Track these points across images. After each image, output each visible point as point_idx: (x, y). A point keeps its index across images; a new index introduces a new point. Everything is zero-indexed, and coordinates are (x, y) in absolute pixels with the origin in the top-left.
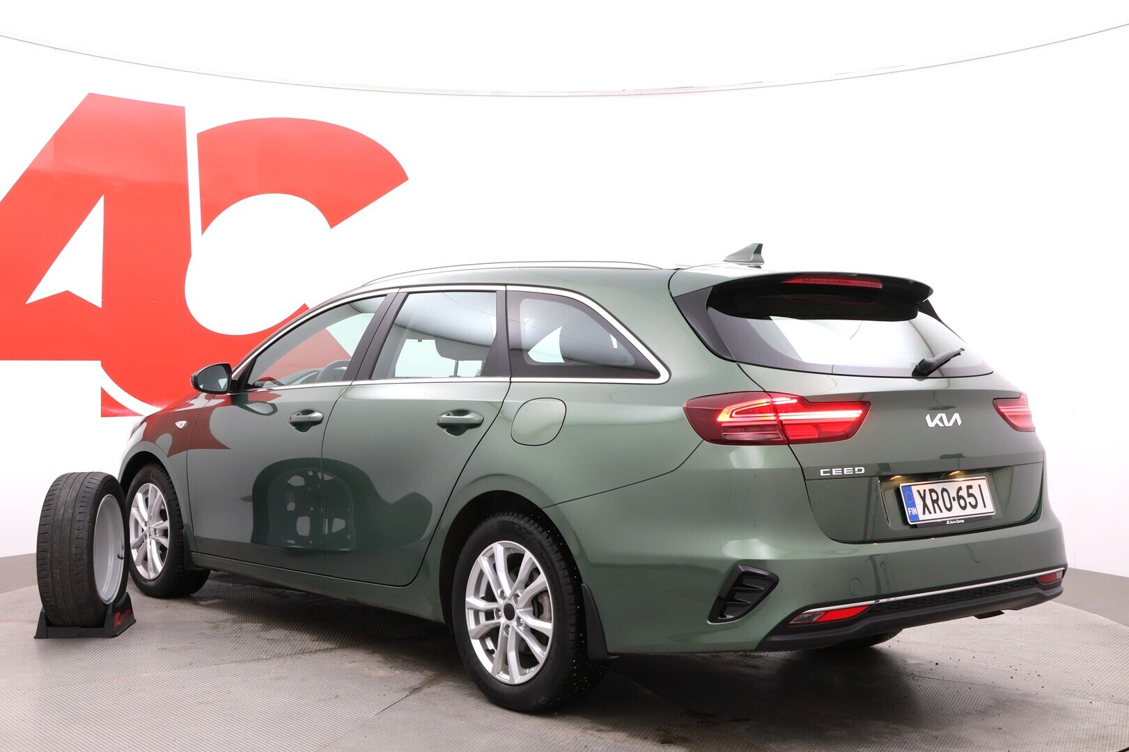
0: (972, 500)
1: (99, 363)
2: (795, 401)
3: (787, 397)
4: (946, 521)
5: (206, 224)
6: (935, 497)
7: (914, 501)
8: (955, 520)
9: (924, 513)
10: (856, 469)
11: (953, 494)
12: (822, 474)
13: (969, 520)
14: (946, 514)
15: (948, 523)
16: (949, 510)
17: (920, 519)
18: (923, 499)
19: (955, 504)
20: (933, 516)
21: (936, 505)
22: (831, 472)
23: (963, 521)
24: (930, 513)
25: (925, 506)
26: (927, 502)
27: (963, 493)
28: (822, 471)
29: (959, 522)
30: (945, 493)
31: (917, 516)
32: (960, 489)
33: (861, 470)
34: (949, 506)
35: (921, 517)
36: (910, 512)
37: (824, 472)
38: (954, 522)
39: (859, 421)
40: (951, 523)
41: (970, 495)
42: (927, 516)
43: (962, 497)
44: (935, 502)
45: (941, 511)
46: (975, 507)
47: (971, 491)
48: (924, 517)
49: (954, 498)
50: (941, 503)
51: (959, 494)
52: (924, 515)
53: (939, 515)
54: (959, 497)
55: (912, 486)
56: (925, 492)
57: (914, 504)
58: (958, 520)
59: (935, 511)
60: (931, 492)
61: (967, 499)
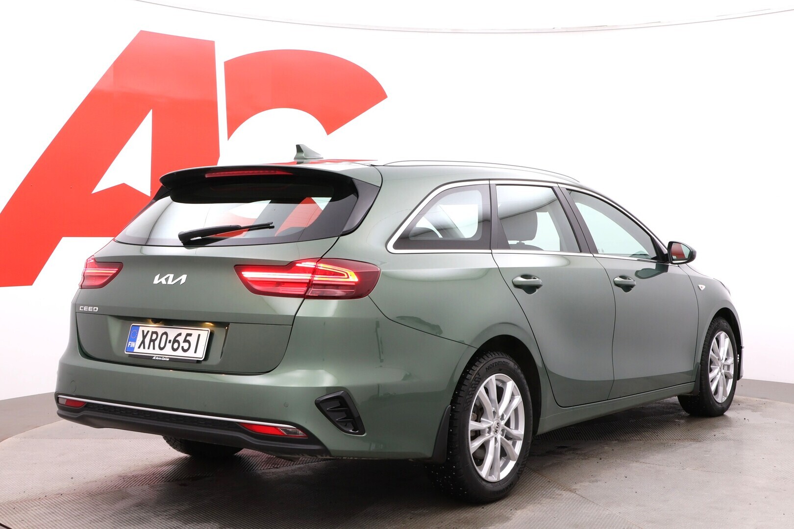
0: (186, 346)
4: (153, 357)
5: (231, 131)
6: (154, 336)
7: (136, 338)
8: (162, 357)
9: (139, 347)
10: (94, 308)
11: (171, 337)
13: (172, 360)
14: (157, 351)
15: (154, 358)
16: (161, 349)
17: (134, 351)
18: (144, 337)
19: (169, 346)
20: (146, 351)
21: (152, 343)
22: (84, 308)
23: (168, 359)
24: (144, 348)
25: (143, 342)
26: (146, 340)
27: (181, 339)
28: (80, 308)
29: (165, 359)
30: (164, 337)
31: (133, 348)
32: (180, 334)
34: (162, 346)
35: (136, 350)
36: (129, 344)
38: (160, 359)
39: (114, 275)
40: (157, 358)
41: (185, 341)
42: (141, 350)
43: (178, 342)
44: (152, 340)
45: (154, 349)
46: (185, 351)
47: (188, 338)
48: (138, 350)
49: (170, 341)
50: (157, 343)
51: (177, 339)
52: (139, 349)
53: (151, 351)
54: (175, 341)
55: (140, 327)
56: (148, 332)
57: (135, 340)
58: (165, 358)
59: (149, 348)
60: (153, 333)
61: (182, 344)
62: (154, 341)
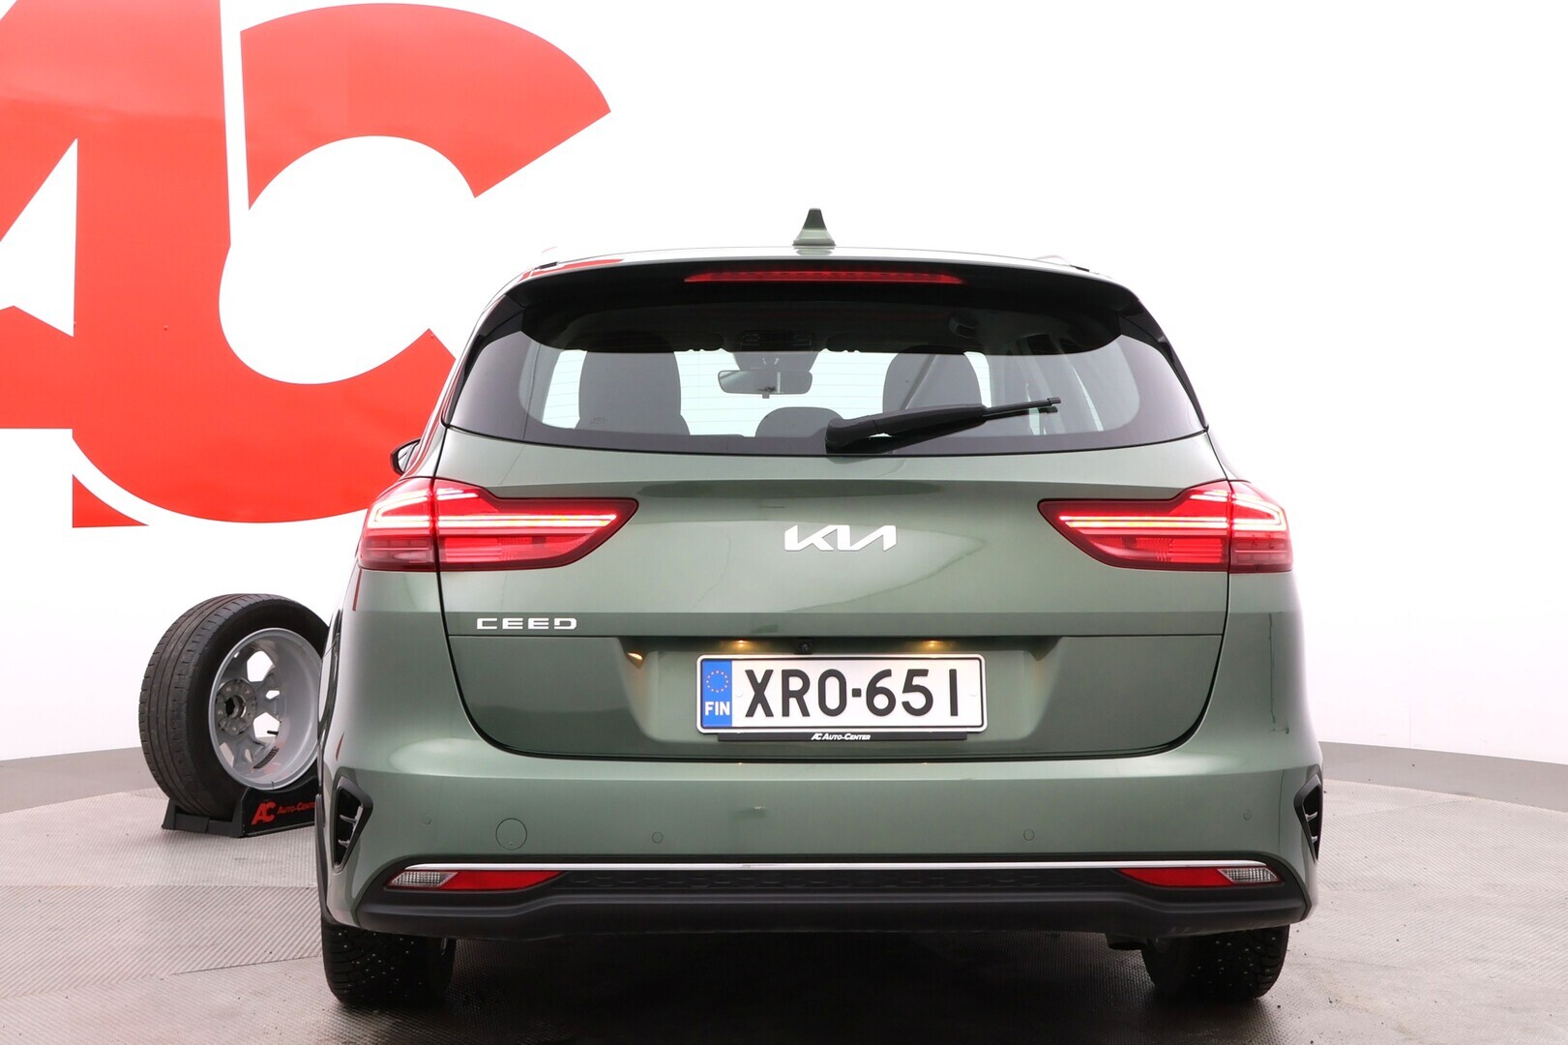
0: (917, 700)
1: (69, 432)
2: (473, 495)
3: (456, 488)
4: (814, 734)
5: (256, 188)
6: (795, 684)
7: (729, 691)
8: (843, 734)
9: (751, 713)
10: (557, 621)
11: (859, 683)
12: (480, 626)
13: (878, 738)
15: (816, 737)
16: (833, 712)
17: (733, 725)
18: (760, 687)
19: (857, 702)
20: (778, 721)
21: (793, 700)
22: (499, 624)
23: (868, 737)
24: (769, 713)
25: (759, 699)
26: (767, 693)
27: (895, 684)
28: (480, 622)
29: (853, 737)
30: (832, 681)
31: (728, 718)
32: (887, 673)
33: (569, 624)
34: (833, 706)
35: (741, 720)
36: (708, 709)
37: (484, 624)
38: (840, 737)
39: (601, 536)
40: (829, 737)
41: (910, 688)
42: (759, 719)
43: (885, 692)
44: (792, 693)
45: (806, 714)
47: (917, 681)
48: (749, 722)
49: (857, 693)
50: (811, 698)
51: (878, 685)
52: (749, 718)
53: (795, 720)
54: (873, 690)
55: (734, 662)
56: (768, 674)
57: (727, 697)
58: (853, 733)
59: (786, 713)
60: (787, 675)
61: (900, 697)
62: (799, 695)
